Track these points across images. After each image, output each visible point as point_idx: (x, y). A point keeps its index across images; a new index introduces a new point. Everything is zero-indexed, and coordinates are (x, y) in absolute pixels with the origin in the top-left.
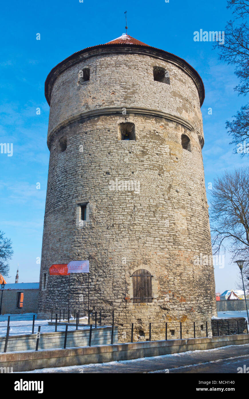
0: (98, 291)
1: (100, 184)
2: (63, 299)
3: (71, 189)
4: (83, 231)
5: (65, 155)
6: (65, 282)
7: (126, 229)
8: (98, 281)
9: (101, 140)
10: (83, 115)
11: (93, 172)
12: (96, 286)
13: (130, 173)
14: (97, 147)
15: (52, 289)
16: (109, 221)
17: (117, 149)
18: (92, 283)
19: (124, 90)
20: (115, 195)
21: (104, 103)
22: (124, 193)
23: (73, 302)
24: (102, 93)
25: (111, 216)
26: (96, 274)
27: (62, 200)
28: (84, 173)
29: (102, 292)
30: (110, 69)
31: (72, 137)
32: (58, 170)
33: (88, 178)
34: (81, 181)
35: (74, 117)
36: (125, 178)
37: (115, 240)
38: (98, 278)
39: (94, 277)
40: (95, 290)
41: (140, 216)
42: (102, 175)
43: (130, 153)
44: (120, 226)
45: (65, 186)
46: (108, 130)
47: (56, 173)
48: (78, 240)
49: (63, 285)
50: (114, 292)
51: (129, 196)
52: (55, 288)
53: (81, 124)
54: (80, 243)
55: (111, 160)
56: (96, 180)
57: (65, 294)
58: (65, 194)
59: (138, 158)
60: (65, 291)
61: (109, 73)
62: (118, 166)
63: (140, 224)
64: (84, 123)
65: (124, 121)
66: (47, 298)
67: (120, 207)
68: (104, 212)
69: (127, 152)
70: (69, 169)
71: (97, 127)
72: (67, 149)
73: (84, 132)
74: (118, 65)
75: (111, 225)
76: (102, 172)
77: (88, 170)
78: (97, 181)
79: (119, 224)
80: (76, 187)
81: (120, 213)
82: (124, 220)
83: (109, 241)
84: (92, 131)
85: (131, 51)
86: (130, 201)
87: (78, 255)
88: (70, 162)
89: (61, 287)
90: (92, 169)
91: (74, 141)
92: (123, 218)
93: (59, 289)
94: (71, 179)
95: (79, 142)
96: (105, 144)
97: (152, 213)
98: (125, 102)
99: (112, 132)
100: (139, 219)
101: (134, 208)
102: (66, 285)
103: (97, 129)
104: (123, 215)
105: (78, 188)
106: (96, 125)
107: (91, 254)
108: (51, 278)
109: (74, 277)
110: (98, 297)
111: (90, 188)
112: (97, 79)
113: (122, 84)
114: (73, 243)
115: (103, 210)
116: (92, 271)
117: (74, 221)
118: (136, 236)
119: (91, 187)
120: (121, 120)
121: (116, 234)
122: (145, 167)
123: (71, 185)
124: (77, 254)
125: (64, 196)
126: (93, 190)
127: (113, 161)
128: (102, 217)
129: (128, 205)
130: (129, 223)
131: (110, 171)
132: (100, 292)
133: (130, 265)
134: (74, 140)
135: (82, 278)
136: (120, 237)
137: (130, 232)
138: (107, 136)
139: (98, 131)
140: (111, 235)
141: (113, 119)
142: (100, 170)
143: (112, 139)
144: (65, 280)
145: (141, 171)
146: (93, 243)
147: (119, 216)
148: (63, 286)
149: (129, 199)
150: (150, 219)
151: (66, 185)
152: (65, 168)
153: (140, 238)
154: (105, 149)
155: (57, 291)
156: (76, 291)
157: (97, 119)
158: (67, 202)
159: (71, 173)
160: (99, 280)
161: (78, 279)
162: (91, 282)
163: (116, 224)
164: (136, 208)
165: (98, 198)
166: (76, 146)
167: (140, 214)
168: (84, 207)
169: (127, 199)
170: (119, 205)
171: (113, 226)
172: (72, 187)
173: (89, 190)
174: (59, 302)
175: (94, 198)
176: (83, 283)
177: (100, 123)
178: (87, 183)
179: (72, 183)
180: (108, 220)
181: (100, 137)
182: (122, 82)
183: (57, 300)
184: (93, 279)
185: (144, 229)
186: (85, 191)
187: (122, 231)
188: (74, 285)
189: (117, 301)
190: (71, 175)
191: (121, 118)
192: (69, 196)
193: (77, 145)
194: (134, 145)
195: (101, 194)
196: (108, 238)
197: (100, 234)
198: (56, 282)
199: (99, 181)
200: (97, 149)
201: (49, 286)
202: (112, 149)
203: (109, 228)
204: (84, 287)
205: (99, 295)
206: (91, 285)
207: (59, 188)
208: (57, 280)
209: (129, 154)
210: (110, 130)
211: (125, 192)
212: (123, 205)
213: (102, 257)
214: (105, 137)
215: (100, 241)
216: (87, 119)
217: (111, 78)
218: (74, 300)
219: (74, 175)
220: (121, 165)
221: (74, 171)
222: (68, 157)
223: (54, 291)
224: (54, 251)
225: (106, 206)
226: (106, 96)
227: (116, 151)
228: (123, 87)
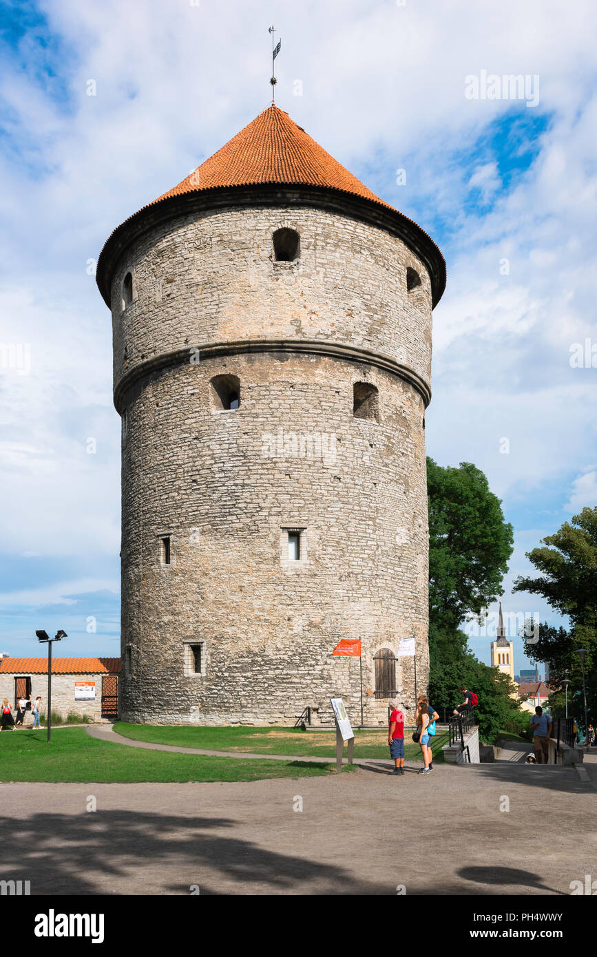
0: (327, 679)
1: (326, 498)
2: (259, 691)
3: (264, 497)
4: (297, 580)
5: (238, 419)
6: (262, 663)
7: (367, 583)
8: (326, 663)
9: (325, 409)
10: (287, 344)
11: (311, 471)
12: (324, 671)
13: (371, 485)
14: (316, 421)
15: (226, 674)
16: (341, 567)
17: (352, 435)
18: (316, 667)
19: (369, 314)
20: (350, 522)
21: (334, 333)
22: (363, 520)
23: (282, 697)
24: (330, 307)
25: (345, 558)
26: (323, 653)
27: (239, 512)
28: (292, 469)
29: (334, 682)
30: (343, 252)
31: (253, 385)
32: (215, 446)
33: (300, 481)
34: (286, 485)
35: (264, 342)
36: (364, 492)
37: (351, 600)
38: (325, 658)
39: (319, 657)
40: (322, 678)
41: (384, 563)
42: (328, 481)
43: (371, 445)
44: (359, 576)
45: (243, 486)
46: (337, 392)
47: (210, 452)
48: (288, 593)
49: (259, 668)
50: (351, 681)
51: (371, 527)
52: (236, 672)
53: (278, 363)
54: (292, 600)
55: (342, 456)
56: (317, 489)
57: (264, 683)
58: (245, 502)
59: (382, 458)
60: (263, 679)
61: (340, 261)
62: (354, 469)
63: (383, 576)
64: (286, 362)
65: (364, 380)
66: (212, 689)
67: (359, 544)
68: (334, 550)
69: (367, 443)
70: (254, 453)
71: (317, 379)
72: (242, 407)
73: (288, 382)
74: (358, 248)
75: (346, 574)
76: (329, 476)
77: (300, 466)
78: (319, 491)
79: (357, 574)
80: (276, 495)
81: (358, 555)
82: (363, 568)
83: (343, 600)
84: (306, 384)
85: (382, 220)
86: (372, 536)
87: (289, 620)
88: (254, 439)
89: (252, 671)
90: (310, 466)
91: (264, 396)
92: (362, 564)
93: (249, 674)
94: (262, 474)
95: (277, 402)
96: (332, 419)
97: (397, 559)
98: (369, 340)
99: (344, 397)
100: (383, 569)
101: (377, 549)
102: (264, 668)
103: (317, 384)
104: (362, 558)
105: (279, 497)
106: (314, 375)
107: (313, 619)
108: (222, 656)
109: (282, 656)
110: (327, 688)
111: (308, 502)
112: (318, 269)
113: (365, 296)
114: (276, 598)
115: (333, 546)
116: (316, 648)
117: (276, 559)
118: (380, 595)
119: (308, 500)
120: (356, 376)
121: (353, 590)
122: (391, 478)
123: (263, 488)
124: (287, 618)
125: (245, 505)
126: (313, 506)
127: (346, 458)
128: (330, 559)
129: (369, 543)
130: (370, 573)
131: (341, 476)
132: (330, 682)
133: (372, 641)
134: (262, 393)
135: (298, 657)
136: (359, 595)
137: (372, 589)
138: (334, 403)
139: (318, 387)
140: (345, 592)
141: (345, 369)
142: (325, 471)
143: (344, 411)
144: (263, 660)
145: (385, 483)
146: (316, 602)
147: (357, 559)
148: (259, 670)
149: (371, 531)
150: (396, 569)
151: (247, 485)
152: (241, 449)
153: (383, 600)
154: (331, 430)
155: (243, 679)
156: (288, 678)
157: (315, 360)
158: (253, 519)
159: (258, 461)
160: (328, 662)
161: (291, 660)
162: (314, 666)
163: (352, 573)
164: (380, 549)
165: (323, 523)
166: (271, 408)
167: (384, 559)
168: (295, 535)
169: (368, 531)
170: (356, 540)
171: (349, 576)
172: (266, 492)
173: (305, 504)
174: (249, 696)
175: (315, 521)
176: (299, 666)
177: (322, 372)
178: (301, 492)
179: (265, 485)
180: (340, 565)
181: (322, 403)
182: (366, 292)
183: (244, 693)
184: (319, 660)
185: (389, 586)
186: (298, 505)
187: (362, 585)
188: (282, 669)
189: (355, 695)
190: (260, 467)
191: (358, 371)
192: (258, 509)
193: (271, 406)
194: (376, 431)
195: (326, 516)
196: (341, 595)
197: (327, 587)
198: (238, 663)
199: (323, 492)
200: (316, 426)
201: (216, 669)
202: (343, 432)
203: (343, 578)
204: (302, 672)
205: (328, 685)
206: (314, 670)
207: (224, 485)
208: (241, 659)
209: (370, 448)
210: (338, 392)
211: (364, 518)
212: (362, 541)
213: (333, 625)
214: (331, 405)
215: (329, 598)
216: (294, 354)
217: (347, 278)
218: (285, 693)
219: (268, 469)
220: (359, 467)
221: (270, 461)
222: (250, 427)
223: (234, 678)
224: (227, 607)
225: (337, 540)
226: (337, 318)
227: (350, 437)
228: (366, 305)
